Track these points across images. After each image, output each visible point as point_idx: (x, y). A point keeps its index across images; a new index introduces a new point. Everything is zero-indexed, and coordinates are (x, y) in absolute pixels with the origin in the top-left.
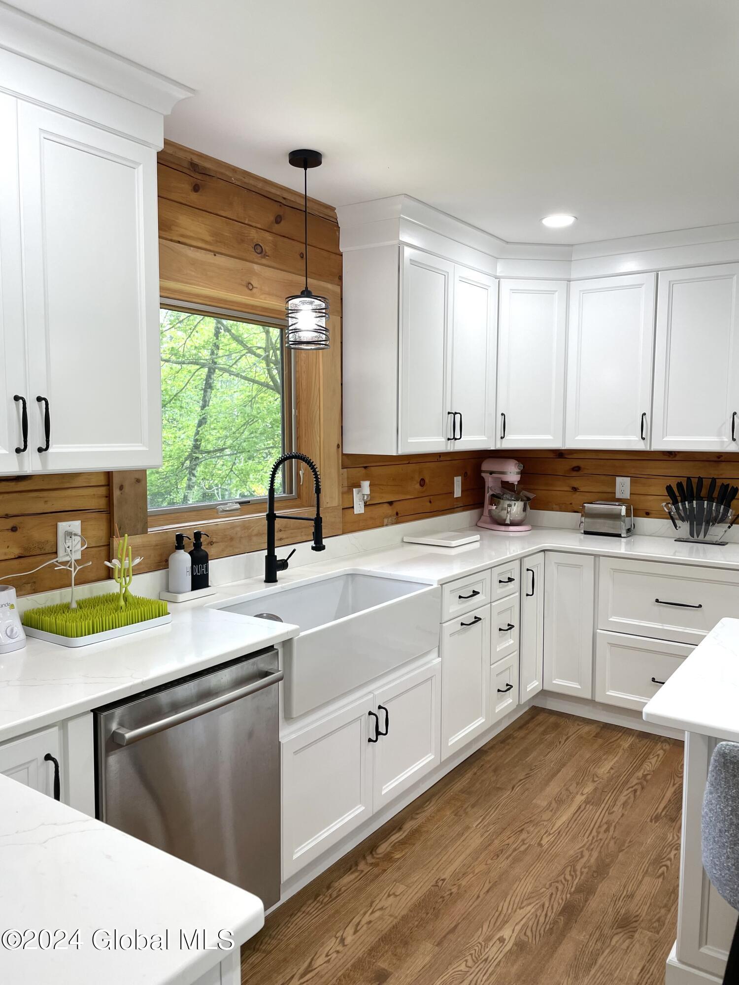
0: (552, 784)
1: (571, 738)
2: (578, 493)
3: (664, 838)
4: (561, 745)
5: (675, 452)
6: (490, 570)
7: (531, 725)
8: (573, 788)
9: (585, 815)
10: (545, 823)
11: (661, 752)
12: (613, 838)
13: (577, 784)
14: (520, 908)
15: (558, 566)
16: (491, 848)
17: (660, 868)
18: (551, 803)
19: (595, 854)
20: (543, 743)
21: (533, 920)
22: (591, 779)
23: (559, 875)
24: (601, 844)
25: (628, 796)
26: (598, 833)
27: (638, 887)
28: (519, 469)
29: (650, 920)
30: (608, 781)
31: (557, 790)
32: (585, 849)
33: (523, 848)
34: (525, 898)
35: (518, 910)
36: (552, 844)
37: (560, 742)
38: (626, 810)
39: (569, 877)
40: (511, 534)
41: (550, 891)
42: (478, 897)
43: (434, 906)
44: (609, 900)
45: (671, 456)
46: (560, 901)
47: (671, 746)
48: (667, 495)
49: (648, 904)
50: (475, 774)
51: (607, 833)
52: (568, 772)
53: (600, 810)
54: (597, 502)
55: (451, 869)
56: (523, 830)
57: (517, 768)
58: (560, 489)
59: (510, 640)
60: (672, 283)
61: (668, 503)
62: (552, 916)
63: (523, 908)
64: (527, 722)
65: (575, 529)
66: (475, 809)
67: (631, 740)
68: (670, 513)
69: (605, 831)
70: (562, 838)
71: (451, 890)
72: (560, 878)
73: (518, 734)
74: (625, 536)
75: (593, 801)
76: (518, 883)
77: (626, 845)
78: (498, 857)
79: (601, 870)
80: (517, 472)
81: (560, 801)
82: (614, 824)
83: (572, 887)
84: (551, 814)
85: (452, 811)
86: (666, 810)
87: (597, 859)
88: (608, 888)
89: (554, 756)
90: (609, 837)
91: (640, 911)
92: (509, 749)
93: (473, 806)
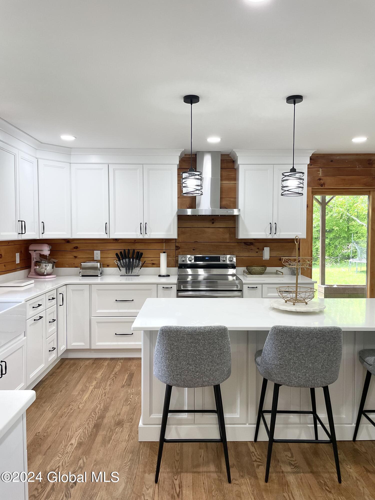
0: (78, 386)
1: (82, 367)
2: (77, 259)
3: (127, 392)
4: (78, 371)
5: (118, 239)
6: (45, 294)
7: (63, 366)
8: (88, 385)
9: (95, 393)
10: (79, 400)
11: (120, 364)
12: (108, 398)
13: (89, 383)
14: (76, 432)
15: (73, 291)
16: (58, 415)
17: (128, 402)
18: (79, 393)
19: (102, 405)
20: (70, 371)
21: (83, 434)
22: (95, 380)
23: (90, 416)
24: (104, 401)
25: (111, 382)
26: (102, 397)
27: (121, 411)
28: (50, 248)
29: (128, 419)
30: (101, 379)
31: (81, 387)
32: (97, 404)
33: (71, 412)
34: (78, 427)
35: (76, 433)
36: (84, 407)
37: (78, 369)
38: (111, 387)
39: (93, 415)
40: (47, 280)
41: (87, 422)
42: (57, 433)
43: (38, 442)
44: (111, 418)
45: (117, 241)
46: (92, 424)
47: (124, 360)
48: (116, 257)
49: (126, 415)
50: (41, 390)
51: (105, 396)
52: (84, 379)
53: (101, 389)
54: (87, 262)
55: (42, 427)
56: (69, 405)
57: (61, 384)
58: (69, 257)
59: (53, 327)
60: (114, 169)
61: (117, 261)
62: (90, 430)
63: (78, 431)
64: (61, 365)
65: (77, 275)
66: (46, 404)
67: (107, 362)
68: (117, 265)
69: (104, 396)
70: (87, 403)
71: (43, 435)
72: (90, 417)
73: (58, 371)
74: (100, 276)
75: (97, 387)
76: (73, 424)
77: (114, 398)
78: (62, 417)
79: (106, 409)
80: (48, 250)
81: (83, 391)
82: (107, 393)
83: (96, 418)
84: (81, 396)
85: (34, 408)
86: (126, 383)
87: (103, 406)
88: (110, 414)
89: (76, 375)
90: (106, 398)
91: (123, 418)
92: (55, 377)
93: (44, 403)
